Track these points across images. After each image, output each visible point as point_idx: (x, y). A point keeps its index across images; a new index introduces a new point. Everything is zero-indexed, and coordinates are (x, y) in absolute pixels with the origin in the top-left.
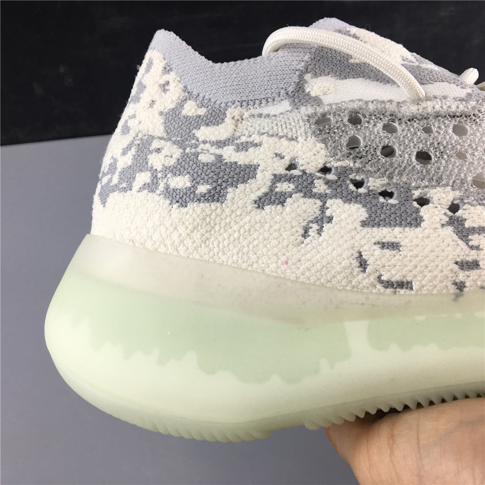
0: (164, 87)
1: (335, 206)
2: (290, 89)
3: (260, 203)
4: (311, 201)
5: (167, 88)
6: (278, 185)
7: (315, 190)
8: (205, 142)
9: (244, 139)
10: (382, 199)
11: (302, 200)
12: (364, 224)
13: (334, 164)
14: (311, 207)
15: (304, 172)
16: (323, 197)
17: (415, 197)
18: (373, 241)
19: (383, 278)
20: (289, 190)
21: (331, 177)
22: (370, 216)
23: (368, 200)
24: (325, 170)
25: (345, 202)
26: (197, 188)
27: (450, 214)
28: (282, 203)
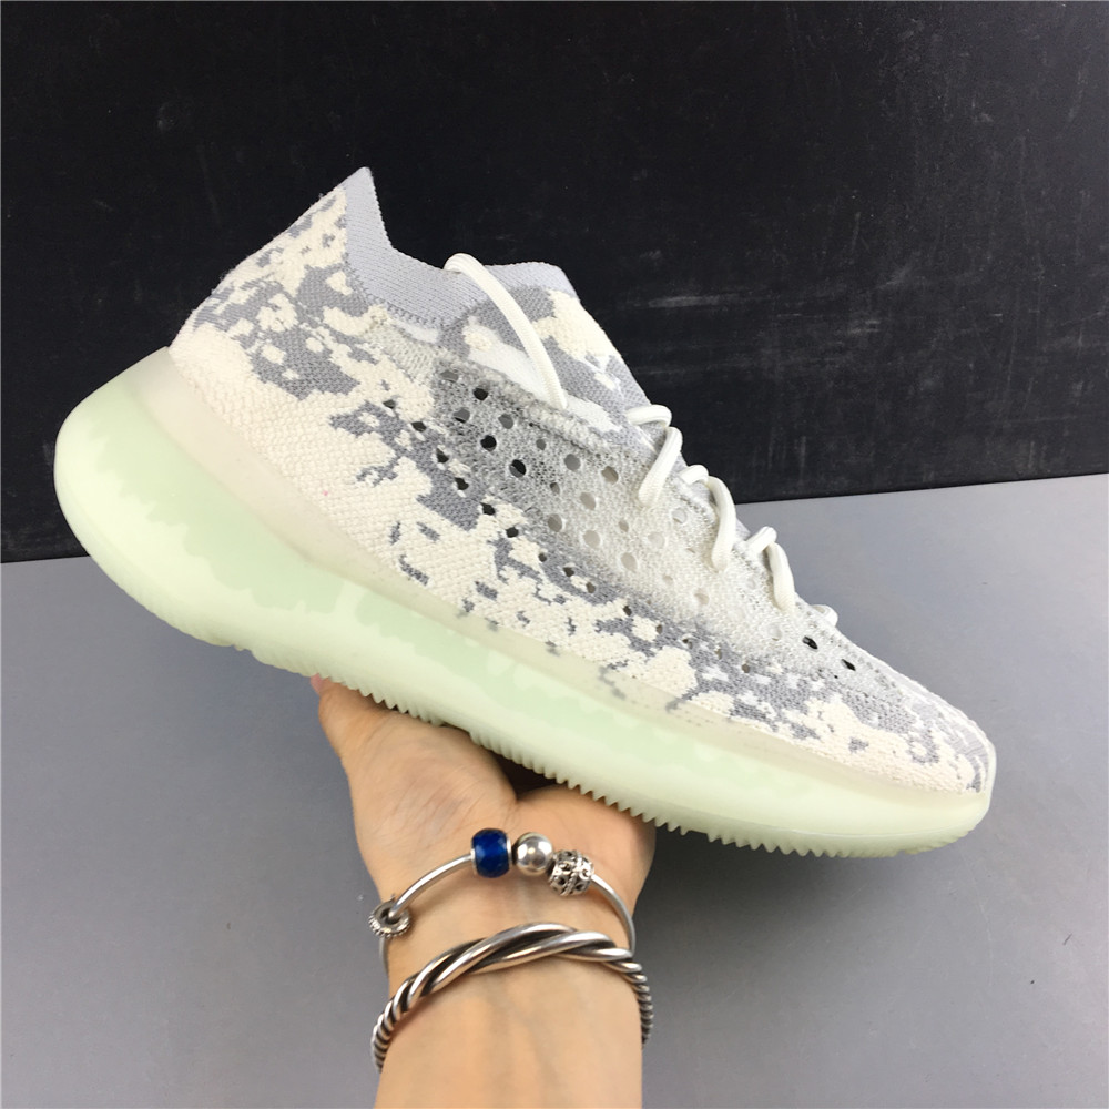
0: (327, 240)
1: (407, 467)
2: (447, 322)
3: (336, 422)
4: (387, 448)
5: (329, 242)
6: (365, 414)
7: (397, 440)
8: (327, 327)
9: (365, 347)
10: (454, 486)
11: (378, 442)
12: (421, 499)
13: (430, 425)
14: (383, 454)
15: (397, 415)
16: (401, 451)
17: (484, 501)
18: (419, 520)
19: (405, 560)
20: (372, 425)
21: (420, 436)
22: (432, 495)
23: (441, 479)
24: (419, 426)
25: (418, 467)
26: (285, 370)
27: (504, 535)
28: (358, 434)
